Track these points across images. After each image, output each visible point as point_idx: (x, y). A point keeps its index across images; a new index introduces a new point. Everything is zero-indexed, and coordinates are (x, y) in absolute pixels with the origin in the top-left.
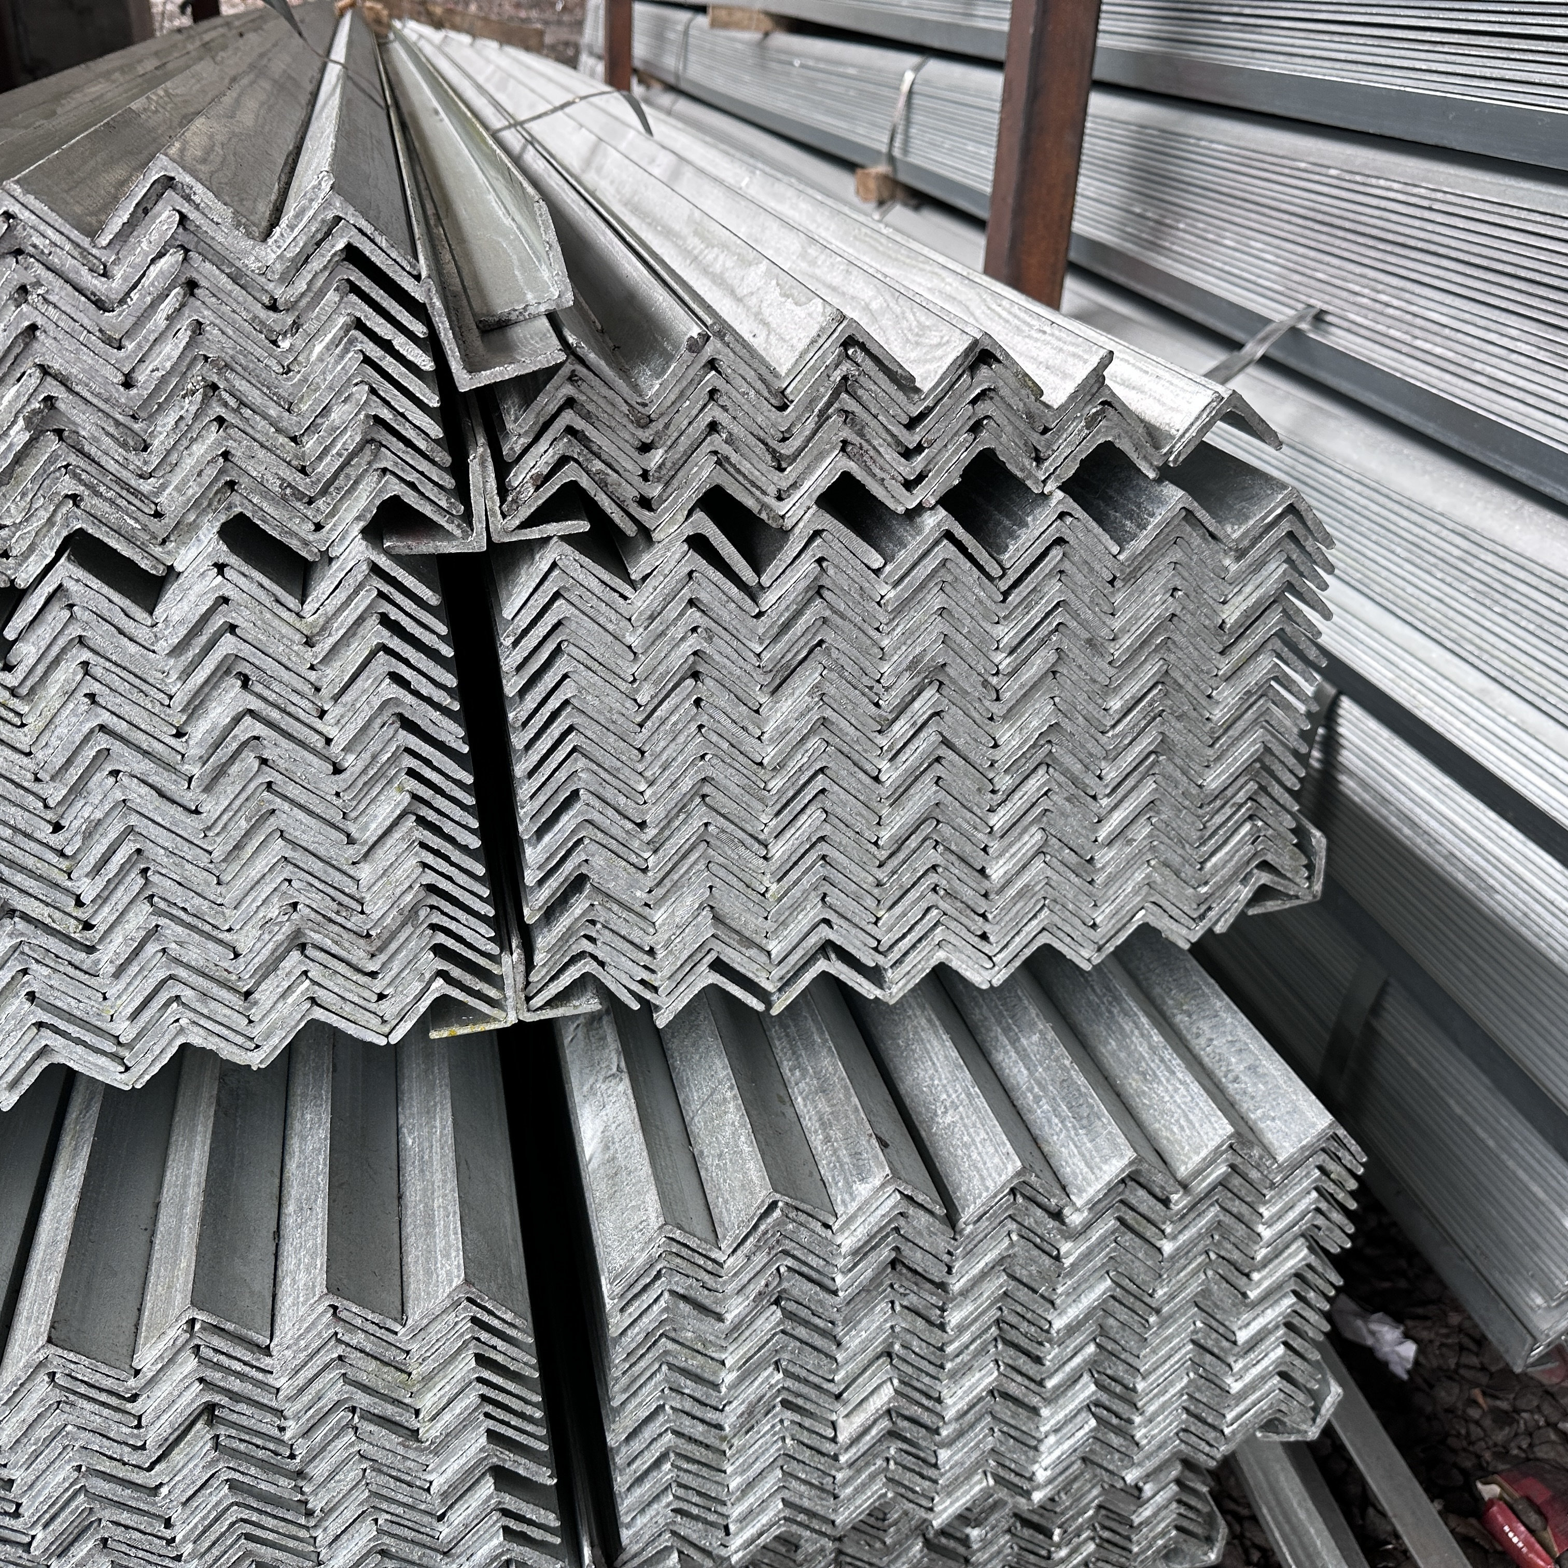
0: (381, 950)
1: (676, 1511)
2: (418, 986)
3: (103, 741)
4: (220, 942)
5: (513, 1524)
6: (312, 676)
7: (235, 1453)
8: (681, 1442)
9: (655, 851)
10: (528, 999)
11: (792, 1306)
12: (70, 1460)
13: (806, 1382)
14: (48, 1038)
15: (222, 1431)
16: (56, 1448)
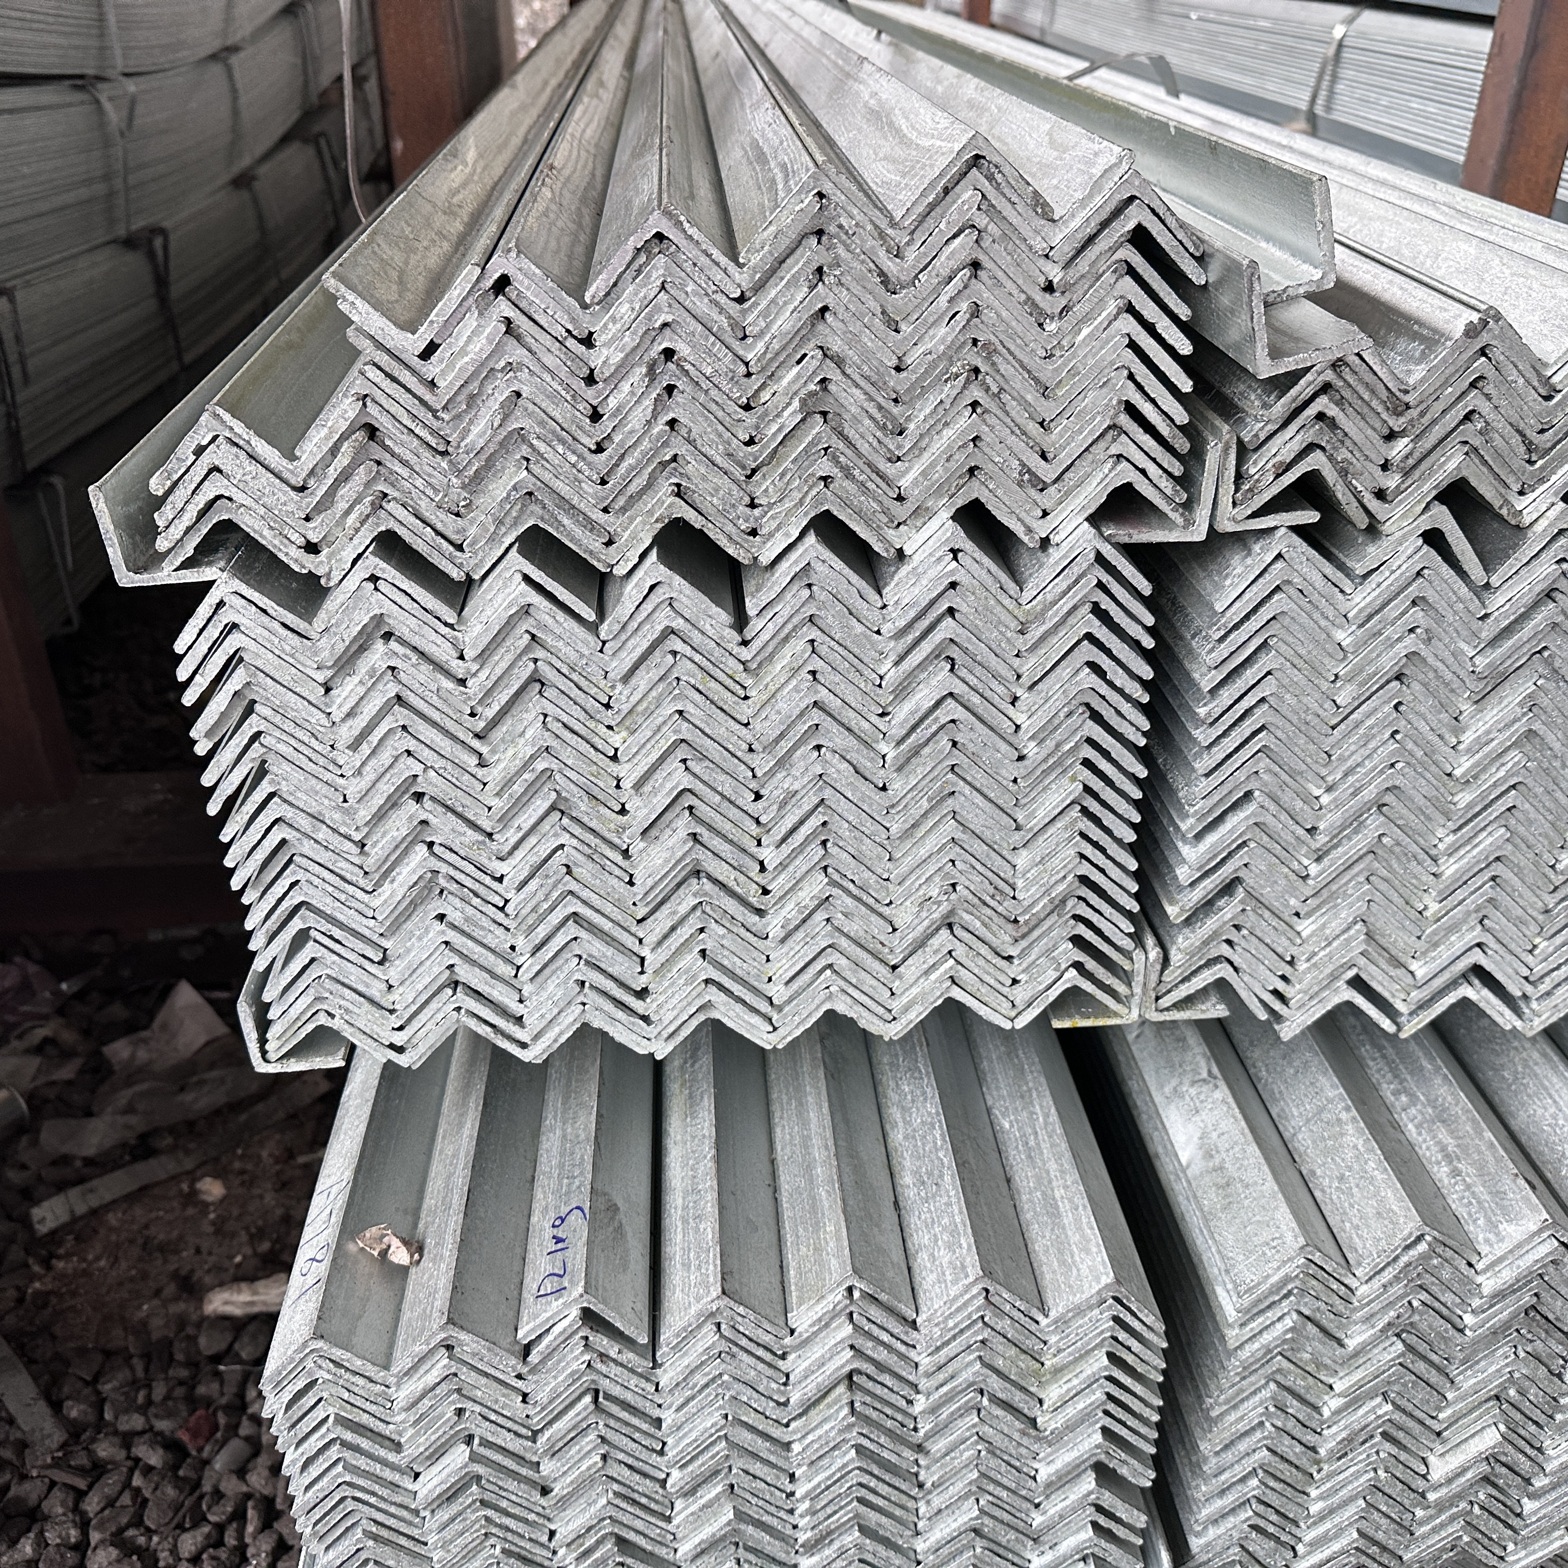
0: (1024, 936)
1: (1252, 1527)
2: (1052, 975)
3: (816, 716)
4: (880, 915)
5: (1102, 1521)
6: (1016, 662)
7: (867, 1420)
8: (1275, 1459)
9: (1318, 860)
10: (1158, 998)
11: (1413, 1340)
12: (720, 1408)
13: (1411, 1416)
14: (713, 994)
15: (858, 1397)
16: (709, 1394)
